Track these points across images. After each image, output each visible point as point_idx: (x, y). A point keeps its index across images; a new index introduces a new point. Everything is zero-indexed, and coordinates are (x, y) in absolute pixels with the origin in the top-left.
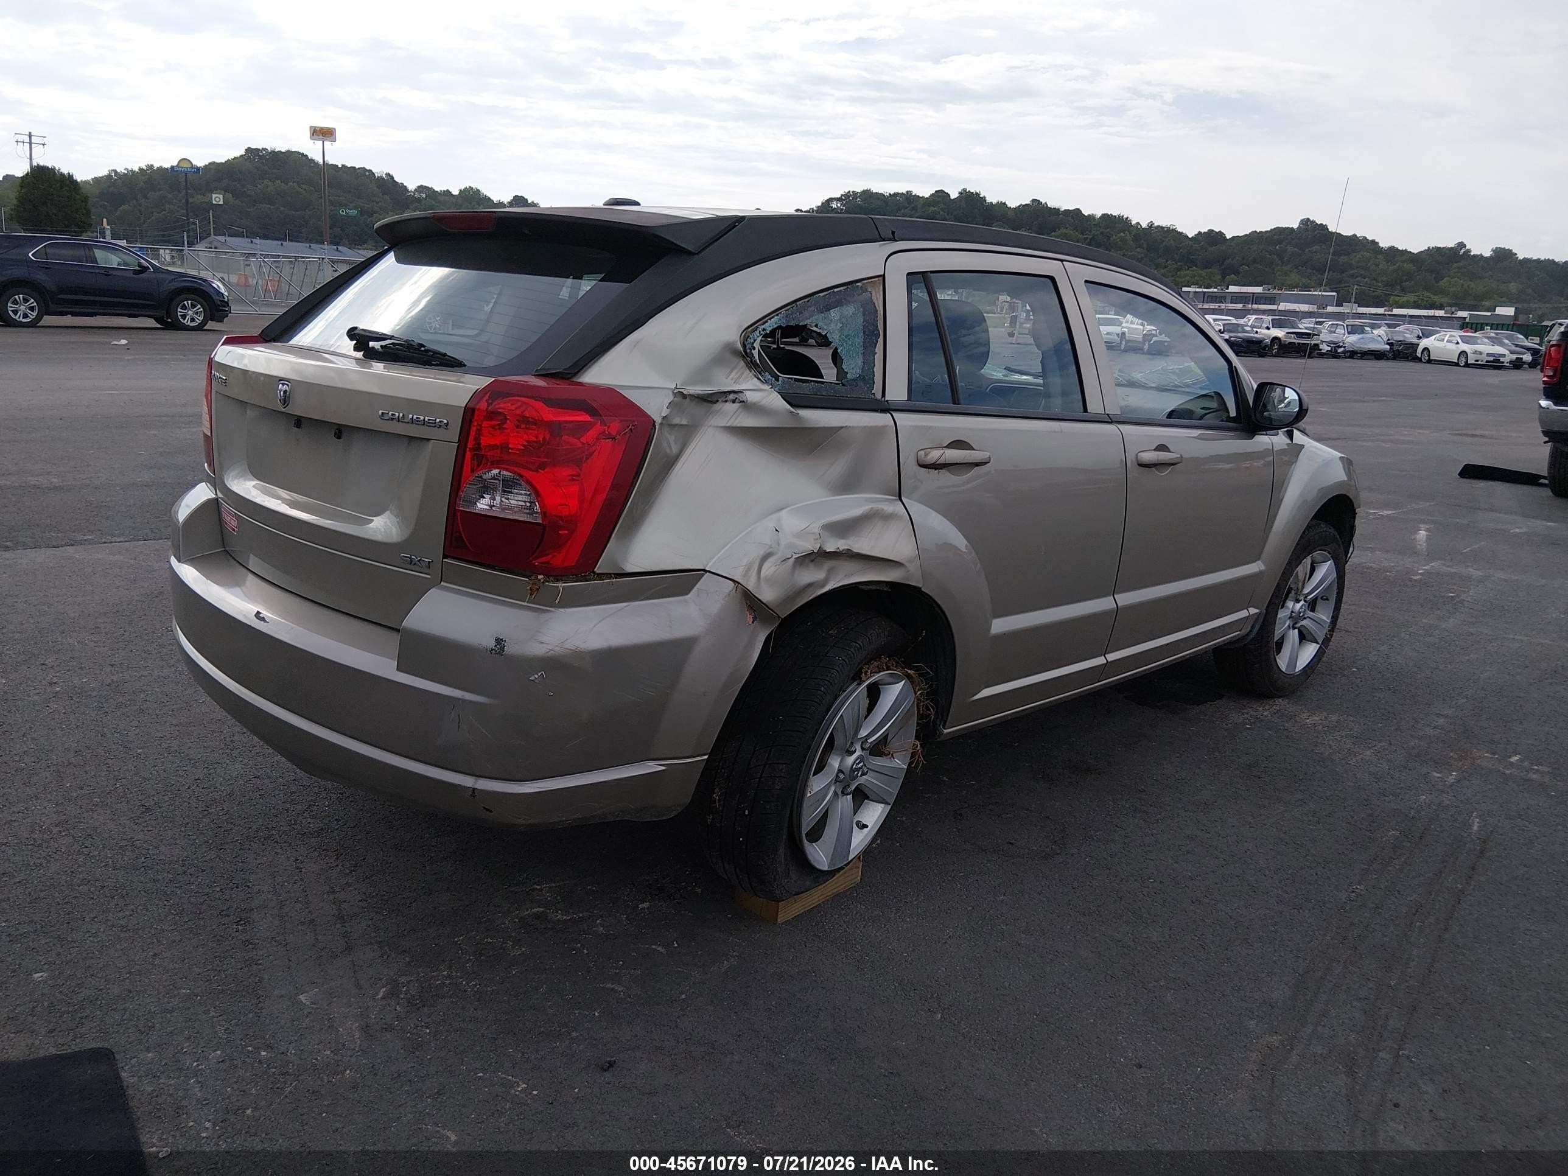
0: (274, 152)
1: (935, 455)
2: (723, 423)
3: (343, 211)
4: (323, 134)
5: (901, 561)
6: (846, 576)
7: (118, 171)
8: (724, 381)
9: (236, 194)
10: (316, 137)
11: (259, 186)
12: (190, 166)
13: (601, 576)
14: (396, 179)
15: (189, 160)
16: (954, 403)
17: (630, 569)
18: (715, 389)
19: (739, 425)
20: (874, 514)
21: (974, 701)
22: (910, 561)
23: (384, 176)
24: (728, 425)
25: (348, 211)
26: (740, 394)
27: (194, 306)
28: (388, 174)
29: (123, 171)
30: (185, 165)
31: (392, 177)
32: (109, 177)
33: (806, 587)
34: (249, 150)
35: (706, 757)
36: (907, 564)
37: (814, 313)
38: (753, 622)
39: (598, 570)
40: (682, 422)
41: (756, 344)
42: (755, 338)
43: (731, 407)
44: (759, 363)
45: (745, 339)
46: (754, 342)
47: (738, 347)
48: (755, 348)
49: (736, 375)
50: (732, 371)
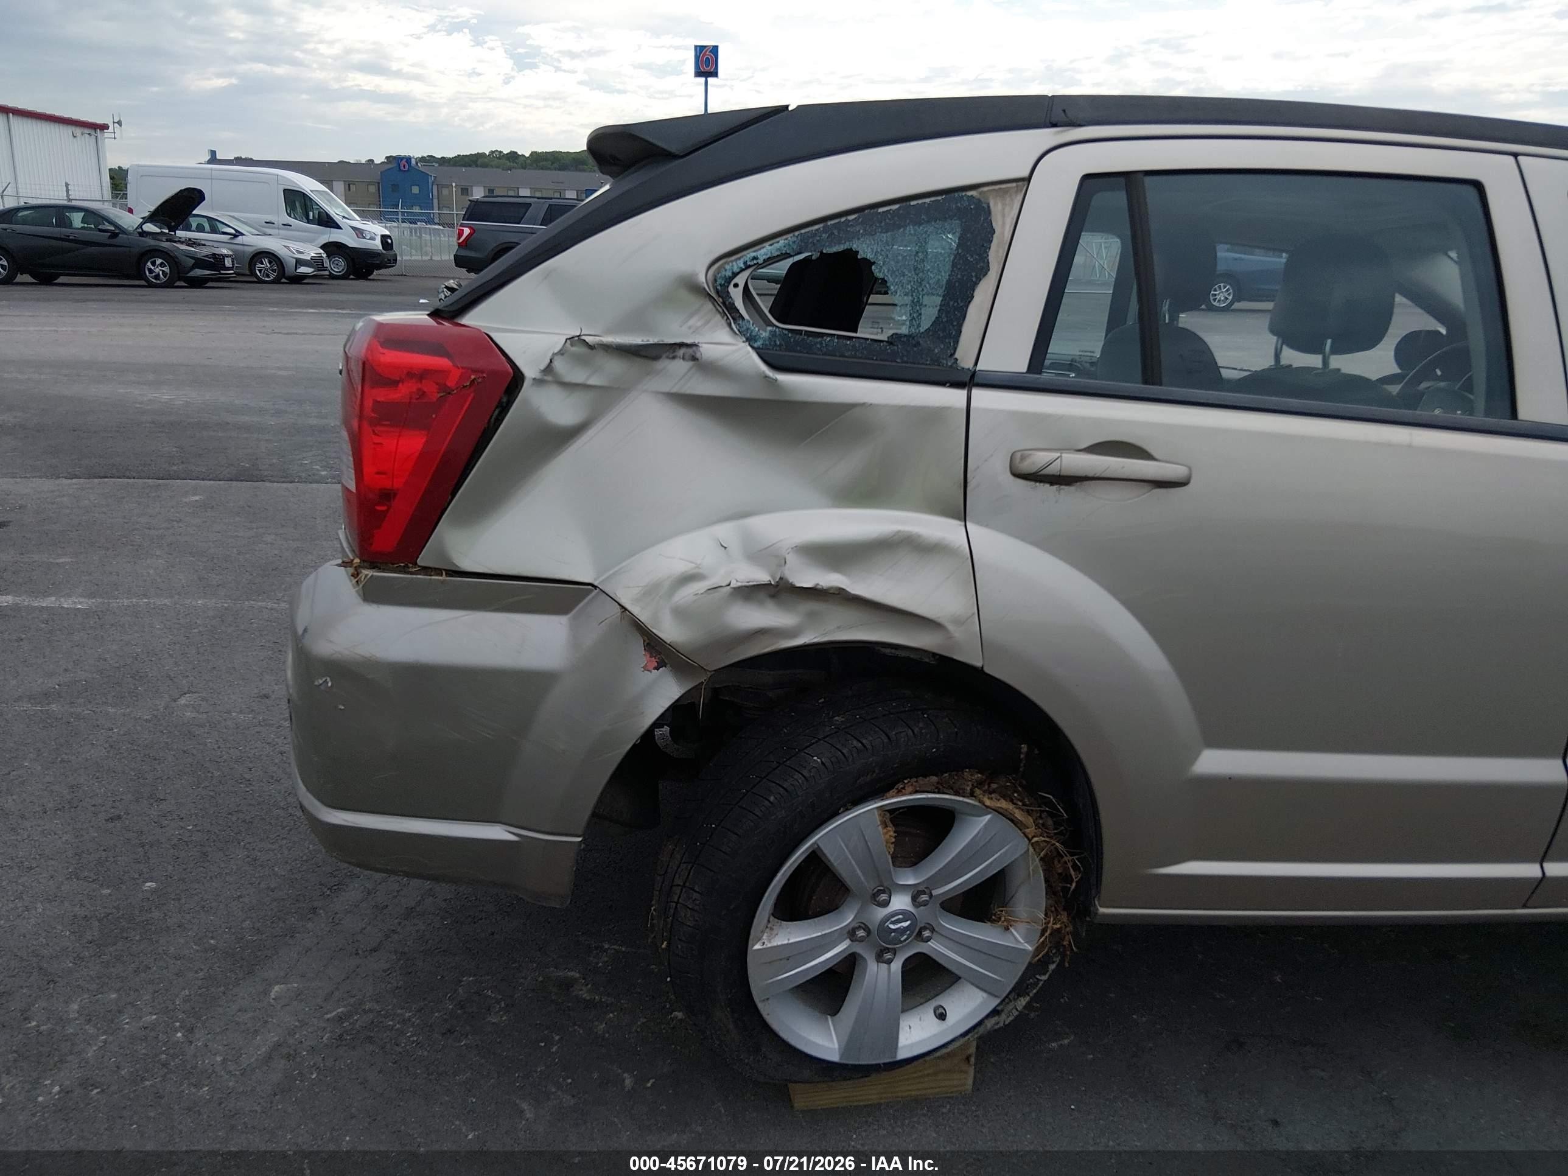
1: (1039, 460)
2: (666, 389)
5: (940, 620)
6: (838, 628)
8: (673, 331)
13: (426, 570)
16: (1145, 382)
17: (467, 565)
18: (653, 340)
19: (688, 392)
20: (902, 541)
21: (1158, 875)
22: (958, 621)
24: (674, 390)
26: (694, 348)
33: (756, 632)
35: (580, 839)
36: (951, 627)
37: (856, 236)
38: (657, 668)
39: (421, 561)
40: (591, 382)
41: (740, 280)
42: (736, 270)
43: (678, 367)
44: (739, 304)
45: (718, 271)
46: (735, 275)
47: (704, 281)
48: (736, 285)
49: (695, 321)
50: (691, 316)
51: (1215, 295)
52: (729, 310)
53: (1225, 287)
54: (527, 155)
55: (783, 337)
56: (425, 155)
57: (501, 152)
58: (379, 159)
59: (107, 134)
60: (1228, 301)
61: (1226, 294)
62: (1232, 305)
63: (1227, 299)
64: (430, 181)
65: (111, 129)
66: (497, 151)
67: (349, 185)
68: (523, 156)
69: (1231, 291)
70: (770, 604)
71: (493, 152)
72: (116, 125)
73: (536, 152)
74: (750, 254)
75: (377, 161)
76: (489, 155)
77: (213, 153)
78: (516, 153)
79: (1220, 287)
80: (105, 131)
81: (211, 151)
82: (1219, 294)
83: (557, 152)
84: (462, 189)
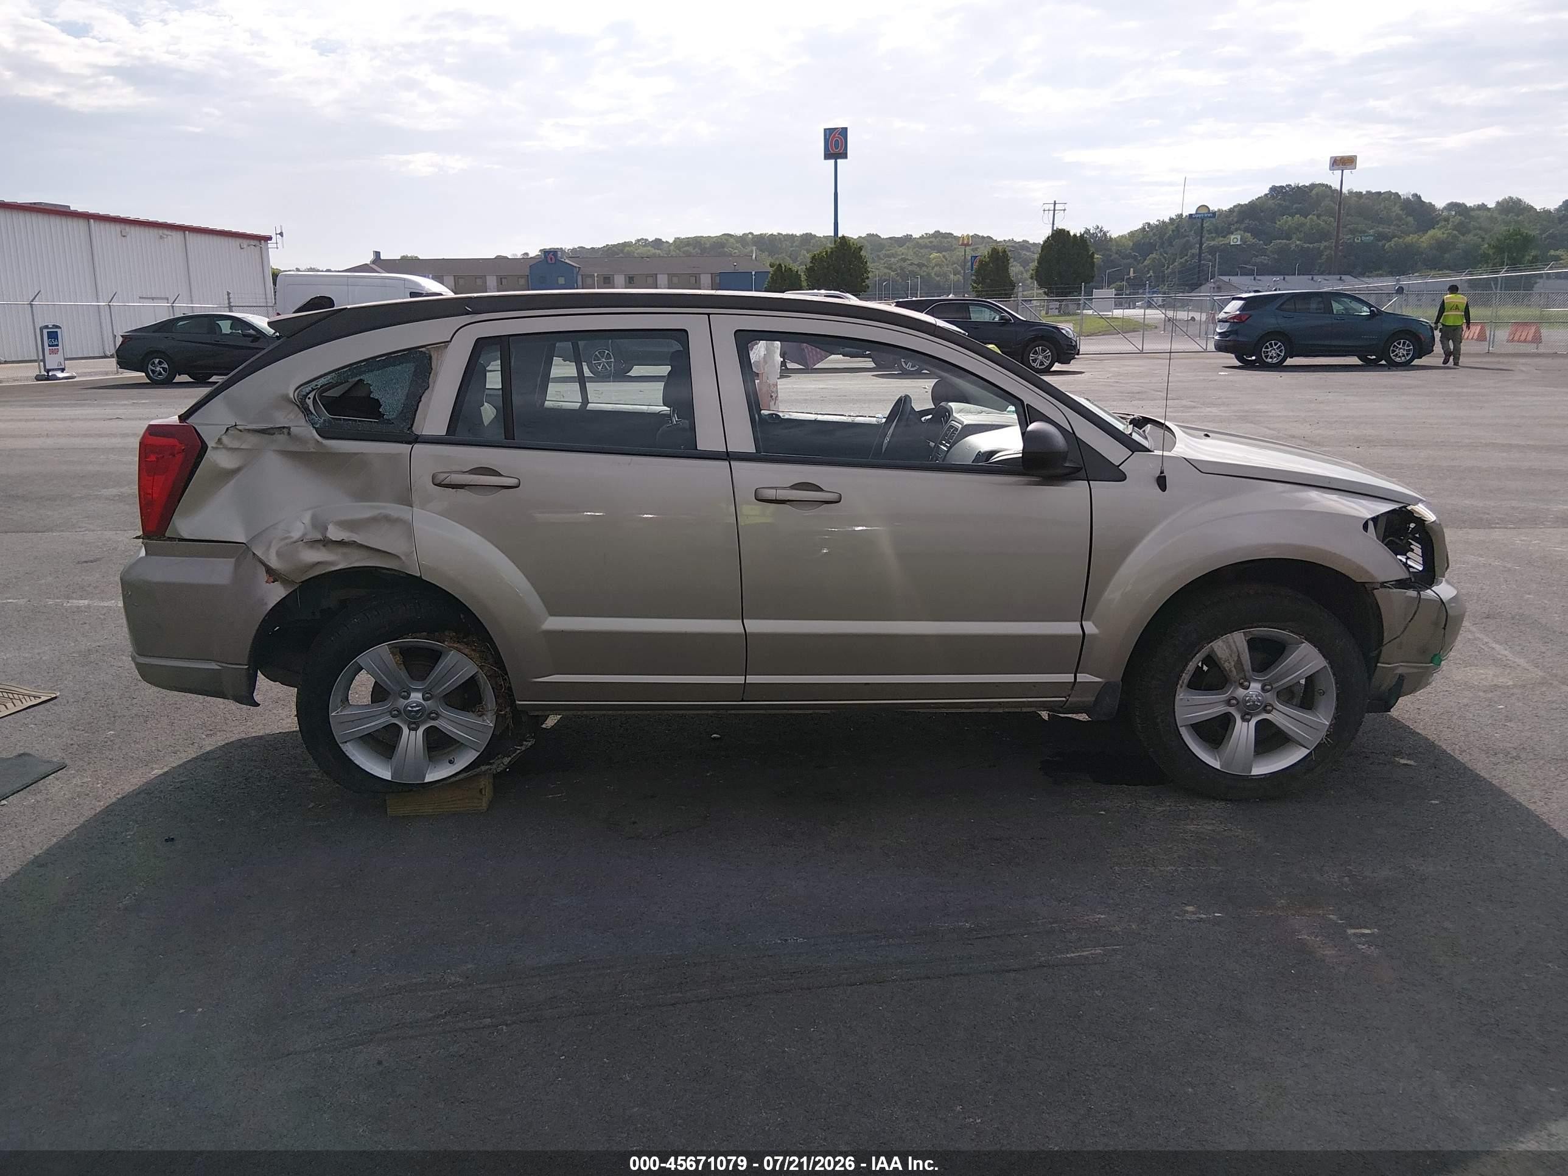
0: (1298, 187)
2: (278, 448)
3: (1358, 239)
4: (1343, 163)
5: (398, 555)
6: (356, 560)
7: (1151, 223)
8: (279, 421)
9: (1255, 233)
10: (1335, 167)
11: (1278, 223)
12: (1207, 211)
13: (170, 539)
14: (1423, 199)
15: (1207, 207)
17: (186, 536)
18: (271, 426)
19: (287, 449)
20: (382, 517)
21: (538, 683)
22: (406, 555)
23: (1411, 197)
24: (281, 449)
25: (1363, 238)
26: (289, 429)
27: (1044, 351)
28: (1415, 195)
29: (1156, 223)
30: (1205, 211)
31: (1420, 197)
32: (1144, 228)
33: (317, 563)
34: (1273, 189)
36: (403, 558)
37: (365, 372)
38: (273, 582)
39: (167, 534)
40: (242, 447)
41: (311, 396)
42: (308, 391)
43: (281, 438)
44: (312, 408)
45: (301, 391)
46: (308, 394)
47: (292, 397)
48: (309, 398)
49: (292, 416)
50: (288, 414)
51: (1267, 352)
52: (306, 411)
53: (1276, 344)
54: (671, 241)
55: (330, 422)
56: (576, 247)
57: (646, 240)
58: (534, 252)
59: (271, 244)
60: (1280, 358)
61: (1278, 351)
62: (1285, 361)
63: (1279, 355)
64: (575, 272)
65: (274, 240)
66: (642, 239)
67: (501, 278)
68: (667, 242)
69: (1283, 348)
70: (323, 549)
71: (638, 241)
72: (278, 236)
73: (678, 238)
74: (314, 383)
75: (532, 255)
76: (635, 243)
77: (377, 254)
78: (661, 240)
79: (1271, 344)
80: (269, 242)
81: (376, 252)
82: (1271, 351)
83: (699, 237)
84: (604, 278)
